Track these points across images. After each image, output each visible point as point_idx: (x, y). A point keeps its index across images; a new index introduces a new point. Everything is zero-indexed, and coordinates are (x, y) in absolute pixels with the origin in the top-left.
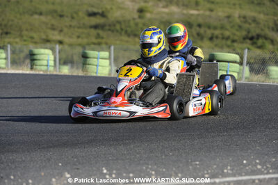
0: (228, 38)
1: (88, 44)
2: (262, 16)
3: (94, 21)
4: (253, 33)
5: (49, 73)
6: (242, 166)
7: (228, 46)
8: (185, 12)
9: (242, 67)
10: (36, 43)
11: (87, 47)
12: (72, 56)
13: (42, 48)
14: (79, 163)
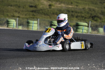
0: (83, 17)
1: (29, 18)
2: (96, 9)
3: (32, 9)
4: (93, 15)
5: (14, 29)
6: (87, 67)
7: (83, 20)
8: (67, 6)
9: (88, 28)
10: (9, 17)
11: (29, 19)
12: (23, 22)
13: (11, 19)
14: (25, 64)
